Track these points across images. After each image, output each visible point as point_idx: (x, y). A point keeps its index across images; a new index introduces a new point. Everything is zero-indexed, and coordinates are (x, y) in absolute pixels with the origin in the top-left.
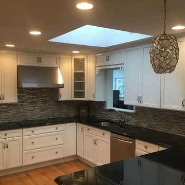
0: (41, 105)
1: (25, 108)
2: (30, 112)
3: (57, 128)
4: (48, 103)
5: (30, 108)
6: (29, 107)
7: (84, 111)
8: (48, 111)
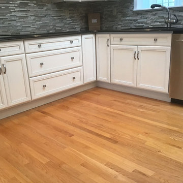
0: (36, 9)
1: (13, 14)
2: (22, 20)
3: (71, 42)
4: (45, 8)
5: (20, 14)
6: (19, 11)
7: (94, 21)
8: (46, 21)
